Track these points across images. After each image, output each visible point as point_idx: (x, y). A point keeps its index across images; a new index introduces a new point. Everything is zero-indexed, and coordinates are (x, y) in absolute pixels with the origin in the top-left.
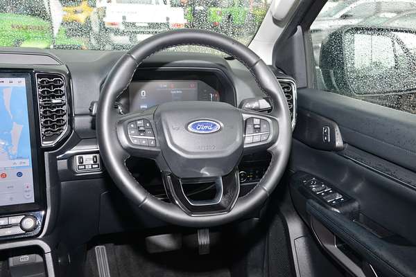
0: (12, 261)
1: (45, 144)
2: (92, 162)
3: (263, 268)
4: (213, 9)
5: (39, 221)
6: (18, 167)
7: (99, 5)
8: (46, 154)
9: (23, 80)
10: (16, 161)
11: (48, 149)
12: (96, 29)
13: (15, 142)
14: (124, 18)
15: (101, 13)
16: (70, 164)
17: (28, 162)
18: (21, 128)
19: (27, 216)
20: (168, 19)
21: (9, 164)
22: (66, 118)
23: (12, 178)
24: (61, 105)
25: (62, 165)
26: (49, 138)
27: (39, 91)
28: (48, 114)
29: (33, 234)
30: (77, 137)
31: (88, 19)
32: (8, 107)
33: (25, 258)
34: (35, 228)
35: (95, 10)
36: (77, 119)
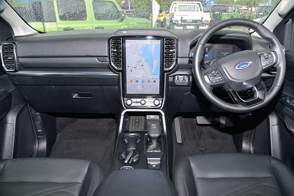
0: (148, 117)
1: (165, 69)
2: (182, 79)
3: (250, 138)
4: (224, 13)
5: (161, 102)
6: (154, 79)
7: (170, 12)
8: (165, 74)
9: (160, 41)
10: (154, 76)
11: (166, 71)
12: (168, 24)
13: (154, 67)
14: (182, 18)
15: (171, 16)
16: (174, 79)
17: (158, 76)
18: (157, 62)
19: (156, 99)
20: (202, 18)
21: (151, 77)
22: (175, 59)
23: (152, 82)
24: (173, 52)
25: (171, 79)
26: (167, 67)
27: (165, 46)
28: (167, 56)
29: (158, 107)
30: (178, 67)
31: (165, 19)
32: (153, 53)
33: (152, 117)
34: (159, 105)
35: (169, 14)
36: (179, 59)
